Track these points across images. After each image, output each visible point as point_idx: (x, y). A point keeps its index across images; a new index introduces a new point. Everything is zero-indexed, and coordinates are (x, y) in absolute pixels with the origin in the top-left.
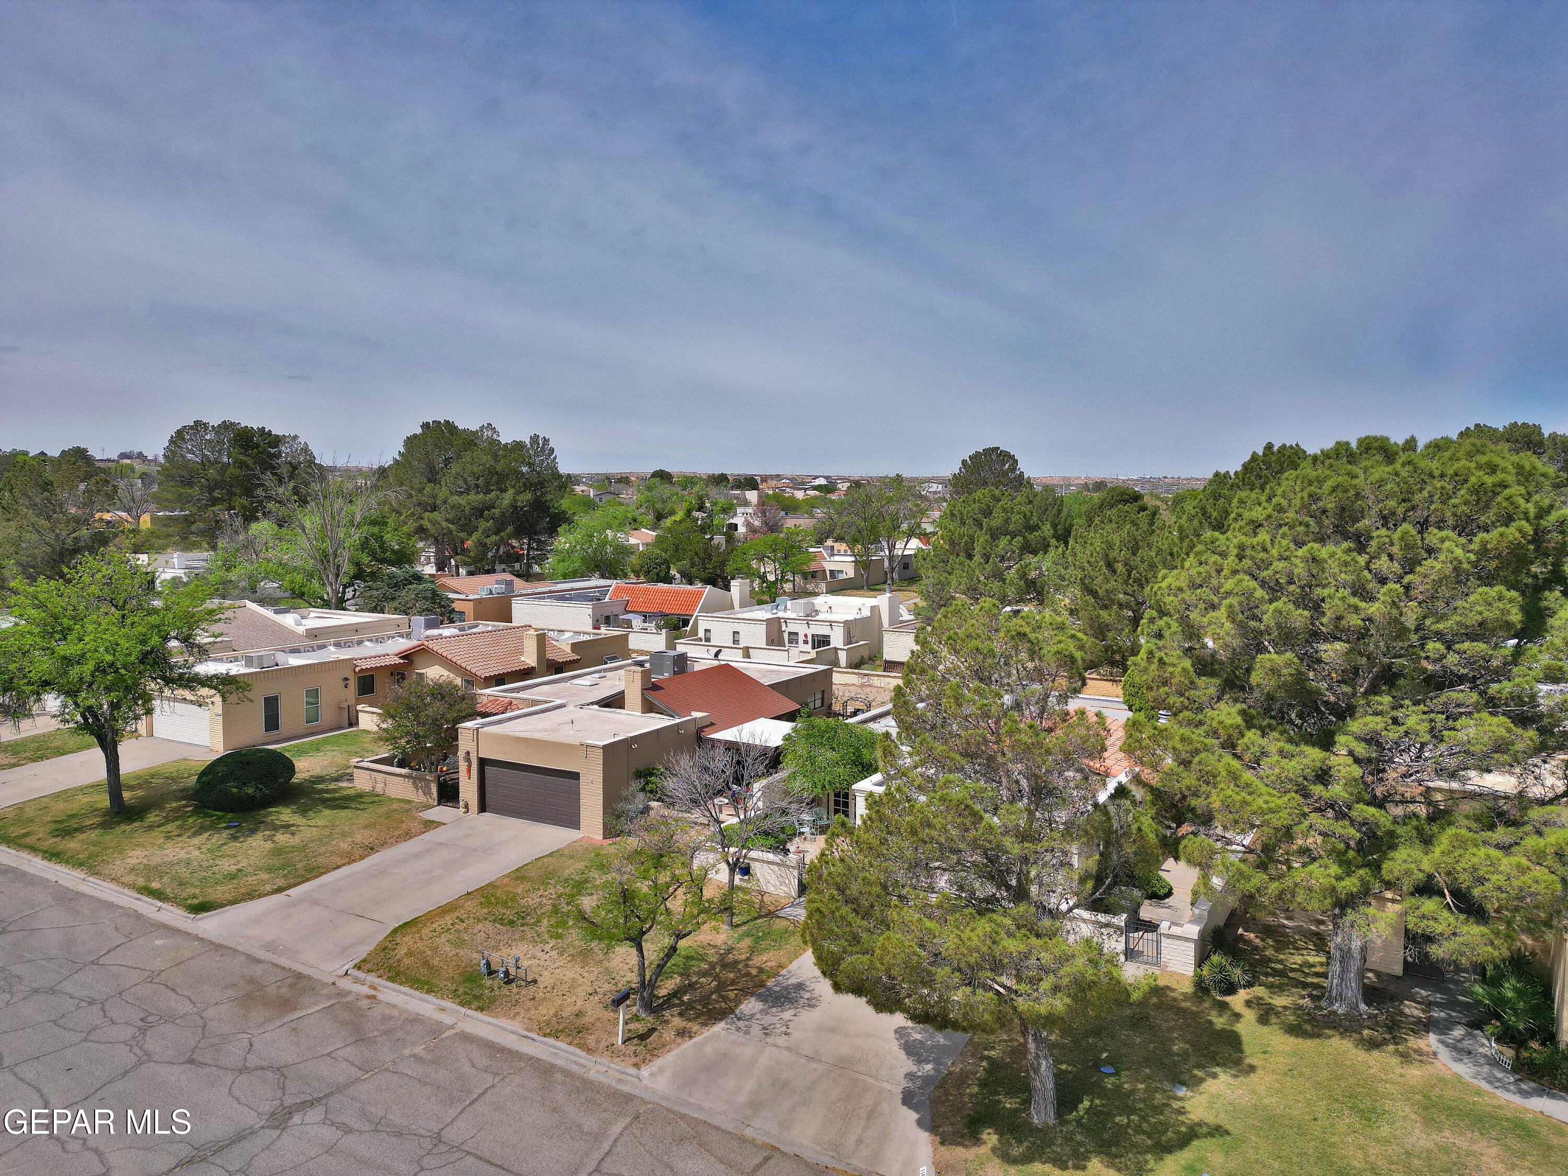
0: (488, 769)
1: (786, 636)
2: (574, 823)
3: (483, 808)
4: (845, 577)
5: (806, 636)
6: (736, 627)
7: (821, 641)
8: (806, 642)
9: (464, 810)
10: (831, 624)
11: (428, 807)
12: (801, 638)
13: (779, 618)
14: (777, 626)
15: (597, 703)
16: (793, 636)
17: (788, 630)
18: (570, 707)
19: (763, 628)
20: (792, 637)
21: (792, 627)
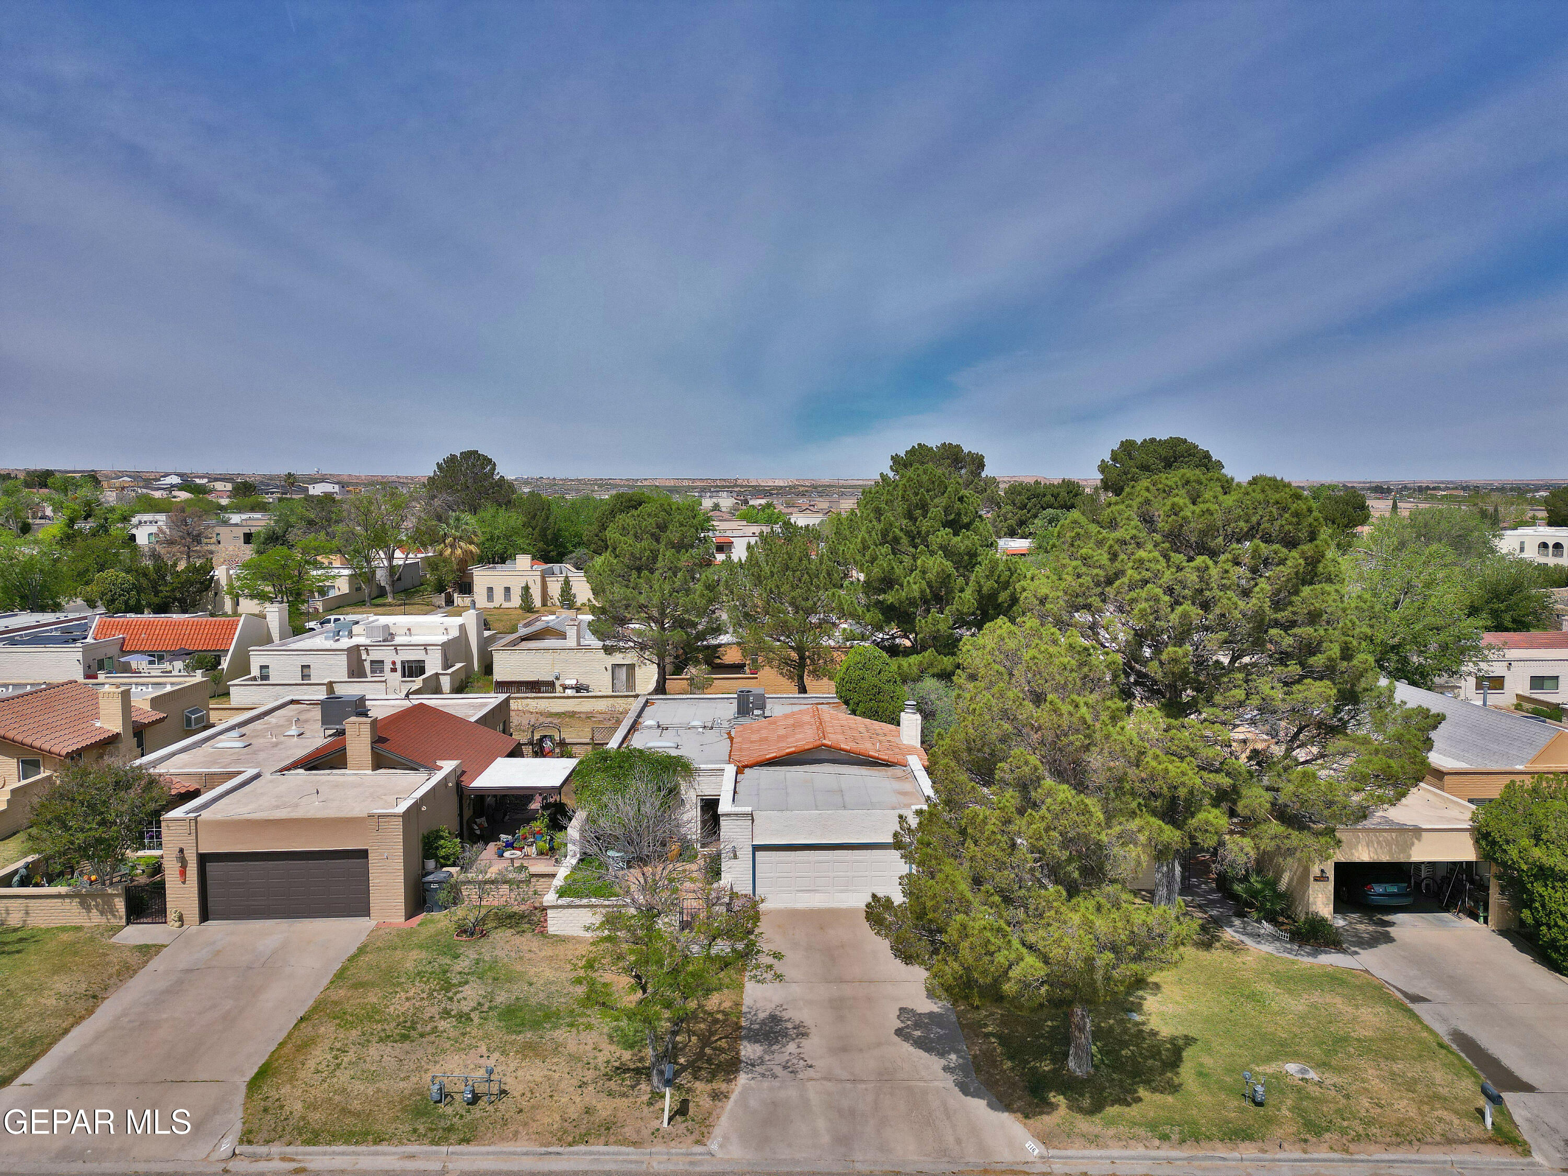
0: (210, 866)
1: (367, 665)
2: (363, 910)
3: (205, 916)
4: (337, 593)
5: (394, 663)
6: (306, 660)
7: (413, 669)
8: (394, 670)
9: (178, 924)
10: (426, 647)
11: (116, 930)
12: (388, 666)
13: (358, 646)
14: (356, 653)
15: (295, 765)
16: (378, 665)
17: (369, 658)
18: (267, 776)
19: (344, 659)
20: (375, 666)
21: (375, 655)
